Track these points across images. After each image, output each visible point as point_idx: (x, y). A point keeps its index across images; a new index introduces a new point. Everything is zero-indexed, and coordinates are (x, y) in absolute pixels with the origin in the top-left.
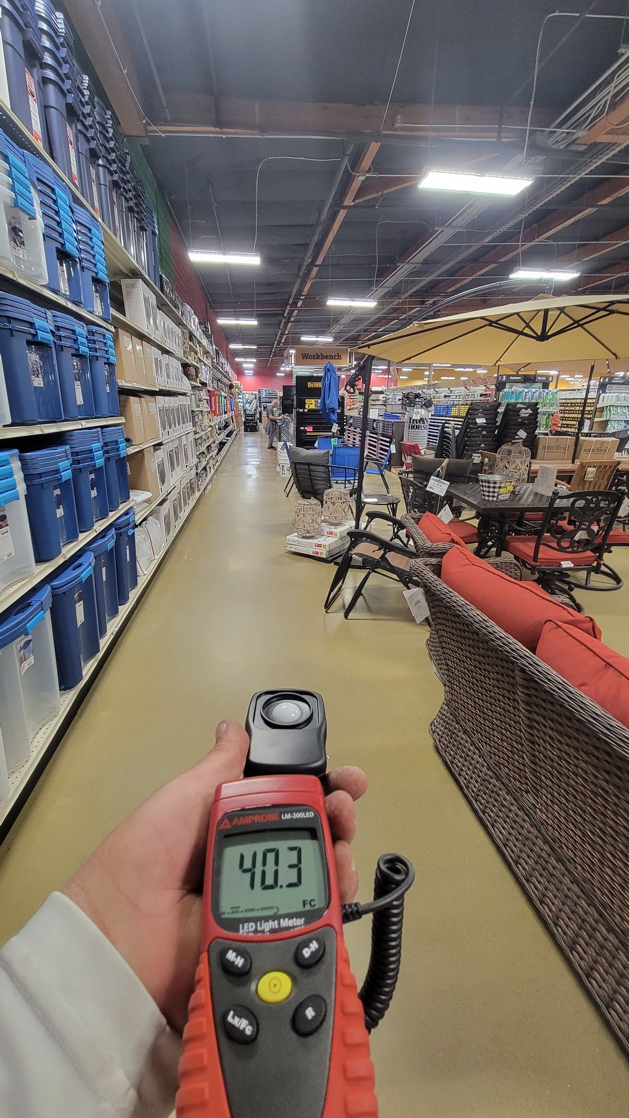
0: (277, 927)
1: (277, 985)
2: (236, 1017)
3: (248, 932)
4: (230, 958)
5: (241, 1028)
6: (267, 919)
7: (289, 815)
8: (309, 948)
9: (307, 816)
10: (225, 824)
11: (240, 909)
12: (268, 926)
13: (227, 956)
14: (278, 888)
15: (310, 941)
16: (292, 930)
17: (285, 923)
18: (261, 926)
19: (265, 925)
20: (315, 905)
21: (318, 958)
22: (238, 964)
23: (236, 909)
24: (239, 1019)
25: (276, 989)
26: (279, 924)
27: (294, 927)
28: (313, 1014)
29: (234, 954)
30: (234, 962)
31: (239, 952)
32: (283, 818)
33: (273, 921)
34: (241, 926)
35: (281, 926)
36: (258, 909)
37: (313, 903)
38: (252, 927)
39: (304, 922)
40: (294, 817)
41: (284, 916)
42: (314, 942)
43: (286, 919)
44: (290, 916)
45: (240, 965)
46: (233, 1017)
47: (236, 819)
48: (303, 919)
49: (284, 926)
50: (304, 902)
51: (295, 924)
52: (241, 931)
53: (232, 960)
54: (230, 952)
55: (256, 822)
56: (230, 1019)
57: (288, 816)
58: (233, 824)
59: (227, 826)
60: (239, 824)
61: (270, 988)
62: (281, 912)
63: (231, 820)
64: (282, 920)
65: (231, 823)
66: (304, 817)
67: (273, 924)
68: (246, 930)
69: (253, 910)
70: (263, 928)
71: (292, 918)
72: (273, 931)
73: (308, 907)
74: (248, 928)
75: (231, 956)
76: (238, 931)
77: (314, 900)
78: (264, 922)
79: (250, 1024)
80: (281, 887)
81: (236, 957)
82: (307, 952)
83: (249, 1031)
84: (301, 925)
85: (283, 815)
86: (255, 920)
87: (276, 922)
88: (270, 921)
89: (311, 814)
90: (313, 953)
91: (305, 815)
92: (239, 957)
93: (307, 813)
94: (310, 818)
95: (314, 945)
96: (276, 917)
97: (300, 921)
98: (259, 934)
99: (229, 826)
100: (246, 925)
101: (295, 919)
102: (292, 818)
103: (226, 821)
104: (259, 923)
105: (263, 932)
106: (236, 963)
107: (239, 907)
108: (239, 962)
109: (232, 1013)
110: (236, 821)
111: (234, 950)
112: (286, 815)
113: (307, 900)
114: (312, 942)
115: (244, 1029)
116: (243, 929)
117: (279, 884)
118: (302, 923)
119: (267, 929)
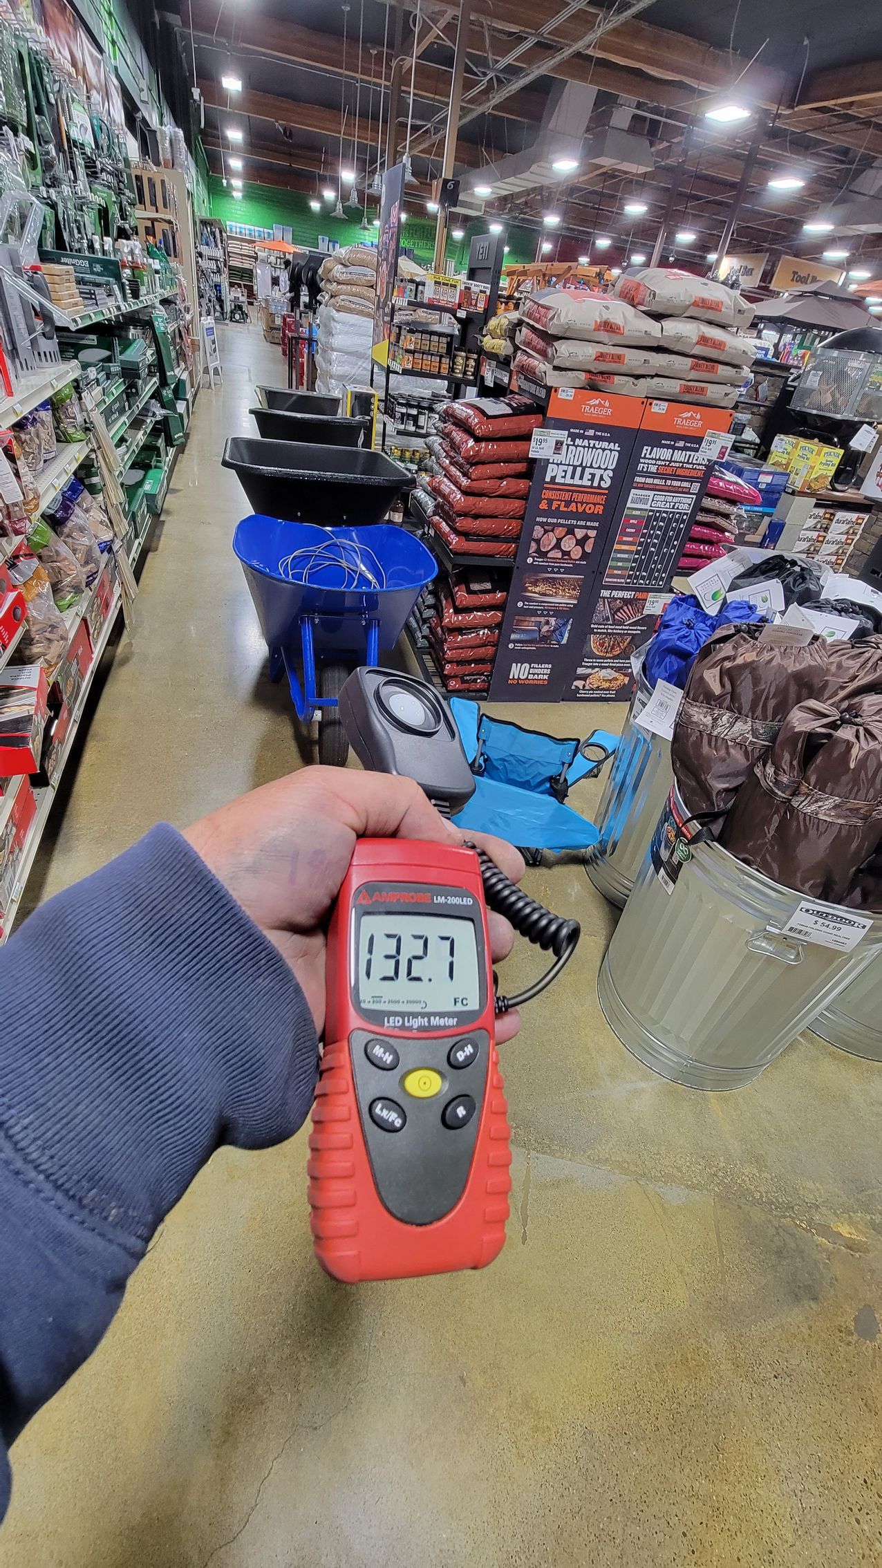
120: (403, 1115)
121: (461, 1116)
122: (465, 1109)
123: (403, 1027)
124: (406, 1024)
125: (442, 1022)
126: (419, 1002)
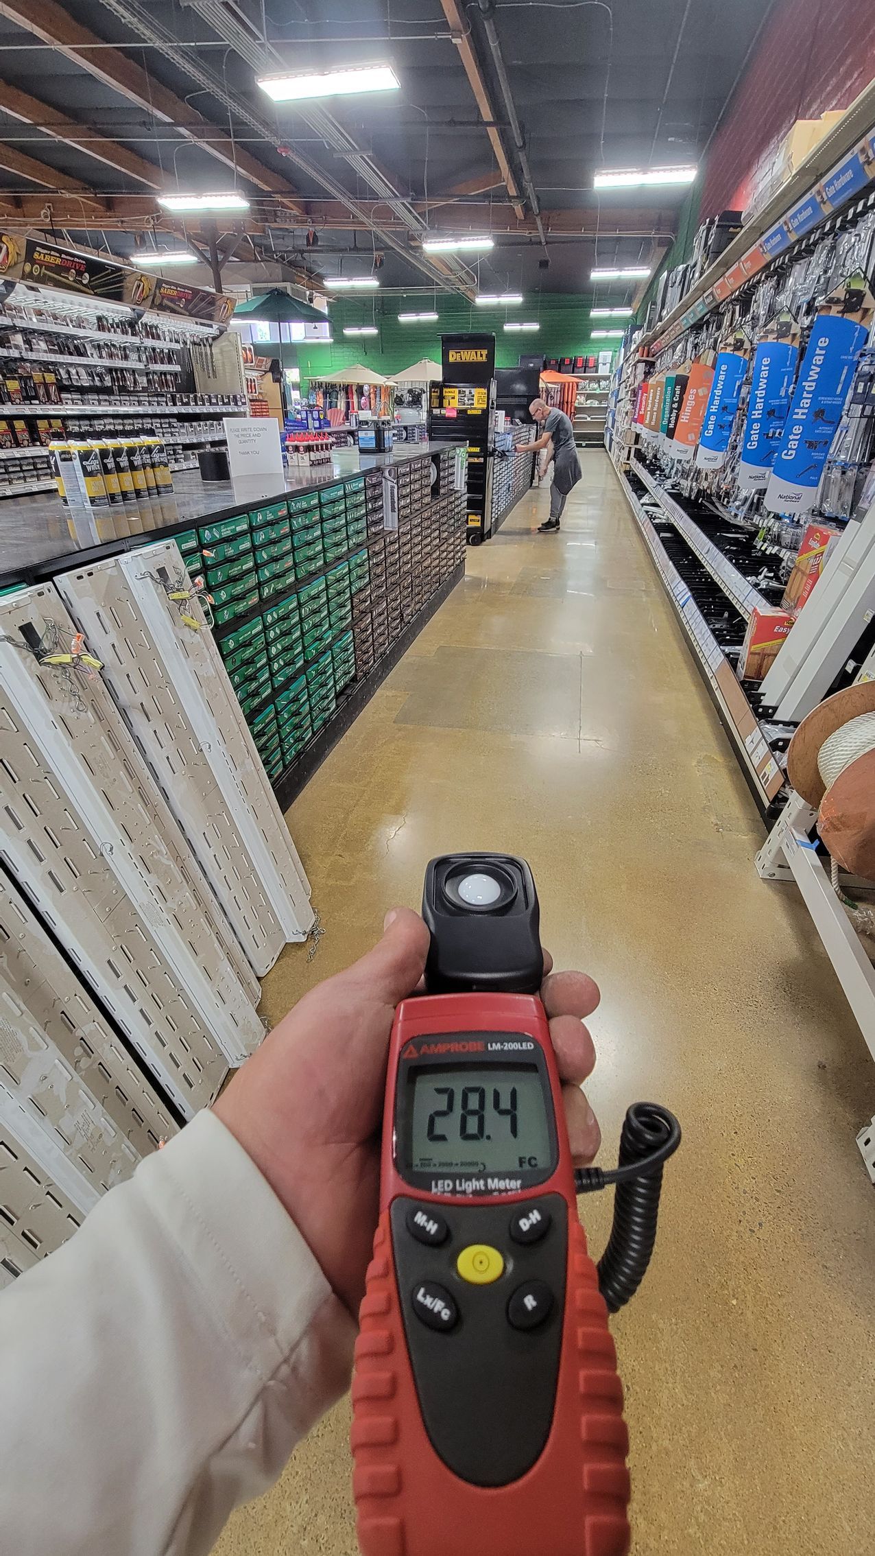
0: (483, 1188)
1: (484, 1262)
2: (428, 1297)
3: (444, 1192)
4: (418, 1222)
5: (436, 1310)
6: (469, 1178)
7: (499, 1044)
8: (528, 1218)
9: (524, 1047)
10: (410, 1052)
12: (472, 1186)
13: (416, 1219)
14: (484, 1140)
17: (494, 1184)
18: (461, 1185)
19: (467, 1183)
20: (536, 1165)
21: (541, 1233)
24: (432, 1299)
25: (482, 1268)
26: (486, 1185)
27: (506, 1190)
28: (534, 1303)
30: (424, 1228)
31: (431, 1216)
33: (478, 1179)
34: (433, 1183)
35: (489, 1187)
36: (457, 1165)
37: (533, 1162)
38: (448, 1185)
40: (506, 1048)
41: (493, 1176)
42: (535, 1212)
43: (496, 1180)
44: (502, 1176)
45: (433, 1232)
46: (424, 1296)
47: (425, 1046)
48: (519, 1182)
49: (493, 1187)
52: (434, 1190)
54: (419, 1214)
55: (452, 1051)
56: (420, 1297)
57: (497, 1047)
62: (490, 1169)
64: (489, 1181)
67: (480, 1185)
68: (441, 1189)
71: (504, 1179)
72: (476, 1193)
75: (420, 1219)
76: (430, 1189)
77: (535, 1159)
81: (428, 1221)
82: (525, 1225)
83: (445, 1315)
84: (517, 1189)
85: (489, 1045)
86: (454, 1177)
87: (482, 1182)
88: (474, 1180)
90: (532, 1226)
91: (522, 1046)
92: (431, 1222)
93: (524, 1044)
94: (528, 1050)
95: (535, 1216)
96: (483, 1175)
97: (515, 1184)
98: (458, 1196)
99: (415, 1055)
100: (440, 1182)
101: (507, 1181)
104: (458, 1182)
105: (464, 1192)
106: (428, 1229)
108: (432, 1228)
109: (422, 1291)
110: (424, 1049)
111: (424, 1213)
112: (494, 1045)
114: (532, 1212)
115: (439, 1312)
116: (436, 1186)
117: (486, 1132)
118: (519, 1186)
119: (469, 1190)
120: (451, 1302)
121: (530, 1307)
122: (535, 1299)
123: (454, 1191)
124: (458, 1188)
125: (502, 1184)
126: (476, 1164)
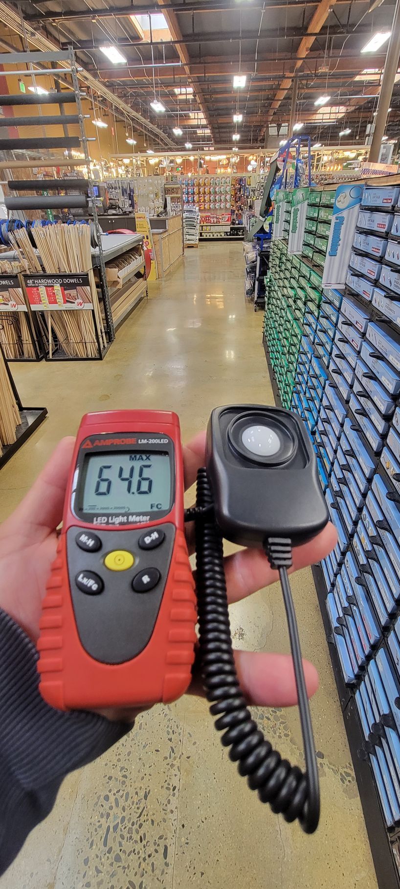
11: (97, 507)
15: (152, 532)
16: (138, 524)
22: (89, 544)
23: (93, 507)
29: (87, 537)
32: (139, 442)
39: (150, 519)
50: (152, 505)
51: (141, 520)
53: (84, 541)
58: (95, 445)
59: (89, 447)
60: (99, 445)
61: (115, 561)
63: (92, 442)
65: (92, 444)
66: (159, 442)
69: (108, 508)
70: (113, 521)
73: (155, 509)
74: (101, 521)
78: (115, 517)
79: (96, 583)
80: (133, 493)
89: (166, 441)
102: (147, 443)
103: (88, 442)
107: (96, 505)
113: (154, 504)
